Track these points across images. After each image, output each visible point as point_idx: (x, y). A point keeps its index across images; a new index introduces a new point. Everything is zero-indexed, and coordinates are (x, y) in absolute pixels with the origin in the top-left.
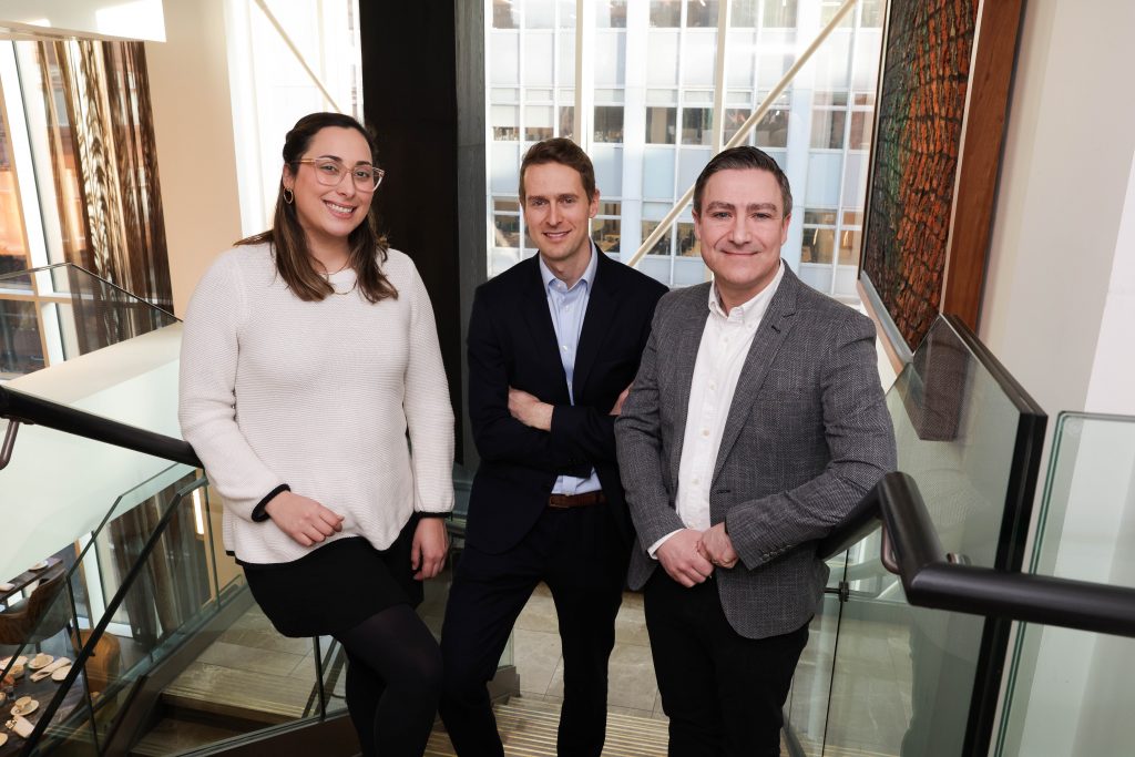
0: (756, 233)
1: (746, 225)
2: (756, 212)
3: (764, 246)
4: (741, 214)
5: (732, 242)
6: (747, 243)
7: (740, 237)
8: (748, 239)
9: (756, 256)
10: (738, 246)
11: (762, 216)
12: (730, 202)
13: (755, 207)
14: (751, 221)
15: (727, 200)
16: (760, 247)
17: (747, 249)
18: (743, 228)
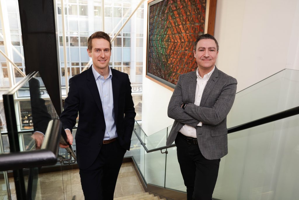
0: (210, 55)
1: (208, 53)
2: (211, 49)
3: (213, 58)
4: (207, 50)
5: (205, 57)
6: (208, 57)
7: (207, 55)
8: (209, 56)
9: (210, 61)
10: (206, 58)
11: (212, 50)
12: (204, 47)
13: (210, 48)
14: (209, 52)
15: (203, 46)
16: (211, 58)
17: (208, 59)
18: (207, 53)
